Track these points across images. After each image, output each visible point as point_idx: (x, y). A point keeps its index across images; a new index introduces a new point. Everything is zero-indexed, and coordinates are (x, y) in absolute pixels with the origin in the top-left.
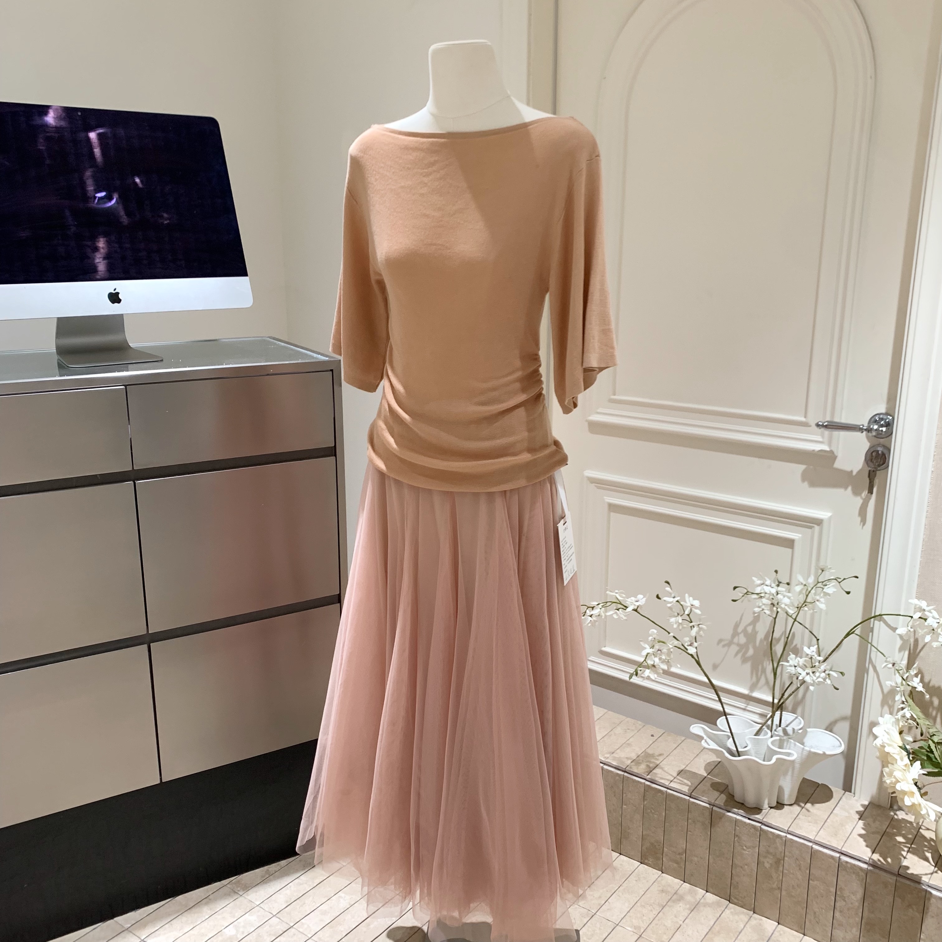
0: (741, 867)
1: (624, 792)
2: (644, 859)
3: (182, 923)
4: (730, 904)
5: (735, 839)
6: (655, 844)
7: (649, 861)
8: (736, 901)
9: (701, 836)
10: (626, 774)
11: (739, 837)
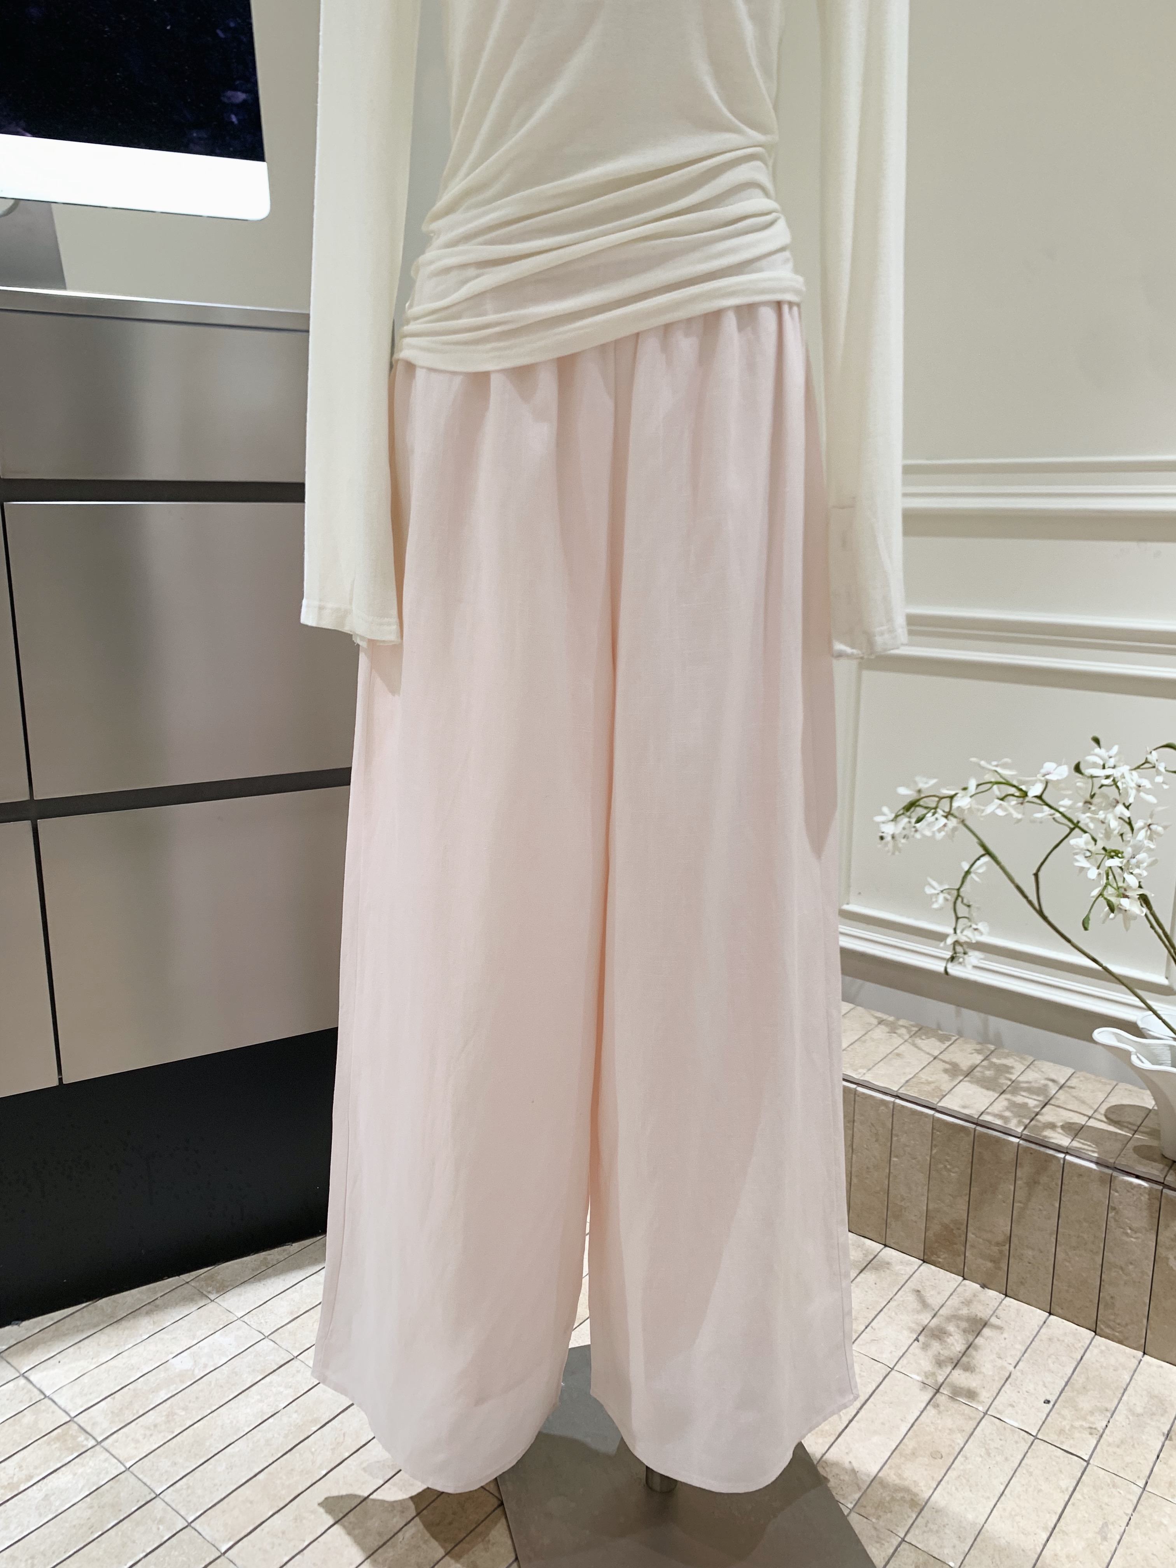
0: (1122, 1268)
1: (894, 1132)
2: (929, 1254)
3: (99, 1345)
4: (1096, 1336)
5: (1110, 1215)
6: (952, 1226)
7: (939, 1257)
8: (1108, 1331)
9: (1040, 1210)
10: (898, 1101)
11: (1117, 1213)
